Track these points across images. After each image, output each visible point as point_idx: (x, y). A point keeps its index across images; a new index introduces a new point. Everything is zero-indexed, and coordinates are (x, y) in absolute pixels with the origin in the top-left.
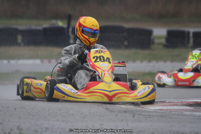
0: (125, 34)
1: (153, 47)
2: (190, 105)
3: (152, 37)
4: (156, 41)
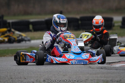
1: (114, 28)
3: (113, 22)
4: (116, 25)
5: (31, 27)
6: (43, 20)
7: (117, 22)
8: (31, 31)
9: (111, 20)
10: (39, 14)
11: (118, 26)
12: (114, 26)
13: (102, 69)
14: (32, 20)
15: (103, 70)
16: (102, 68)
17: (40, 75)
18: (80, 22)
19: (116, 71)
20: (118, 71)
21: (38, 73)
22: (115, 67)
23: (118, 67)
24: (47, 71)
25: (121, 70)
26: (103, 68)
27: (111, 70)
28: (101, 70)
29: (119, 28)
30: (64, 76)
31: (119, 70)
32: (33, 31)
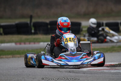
1: (82, 33)
4: (84, 29)
8: (1, 34)
9: (79, 24)
10: (10, 18)
12: (82, 30)
13: (71, 72)
14: (2, 24)
15: (71, 73)
16: (70, 72)
18: (49, 26)
19: (83, 75)
20: (86, 75)
21: (8, 76)
22: (83, 71)
23: (85, 71)
24: (17, 74)
25: (88, 73)
26: (71, 71)
27: (79, 74)
30: (33, 79)
31: (87, 73)
32: (3, 34)
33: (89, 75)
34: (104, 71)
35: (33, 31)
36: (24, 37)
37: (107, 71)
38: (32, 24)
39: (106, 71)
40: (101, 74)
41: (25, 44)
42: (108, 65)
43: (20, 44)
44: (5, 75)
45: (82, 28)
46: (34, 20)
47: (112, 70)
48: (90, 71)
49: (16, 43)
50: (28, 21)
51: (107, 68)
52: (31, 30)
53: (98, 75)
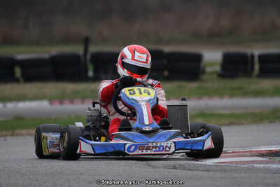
0: (165, 61)
1: (204, 77)
2: (262, 155)
3: (203, 64)
4: (208, 69)
5: (18, 71)
6: (46, 56)
7: (212, 64)
8: (17, 81)
9: (198, 58)
10: (38, 43)
11: (212, 73)
12: (204, 72)
13: (176, 169)
14: (20, 57)
15: (177, 171)
16: (175, 167)
17: (37, 181)
19: (205, 174)
20: (211, 174)
21: (32, 177)
22: (205, 165)
23: (211, 165)
24: (52, 173)
25: (217, 171)
26: (177, 166)
27: (196, 172)
28: (174, 170)
29: (215, 76)
30: (90, 183)
31: (213, 171)
32: (22, 80)
33: (219, 175)
34: (255, 165)
35: (91, 73)
36: (70, 87)
37: (261, 166)
38: (89, 57)
39: (258, 165)
40: (246, 172)
41: (72, 102)
42: (263, 152)
43: (61, 102)
44: (25, 174)
45: (205, 67)
46: (93, 49)
47: (274, 163)
48: (220, 166)
49: (51, 100)
50: (78, 49)
51: (261, 159)
52: (86, 71)
53: (239, 176)
